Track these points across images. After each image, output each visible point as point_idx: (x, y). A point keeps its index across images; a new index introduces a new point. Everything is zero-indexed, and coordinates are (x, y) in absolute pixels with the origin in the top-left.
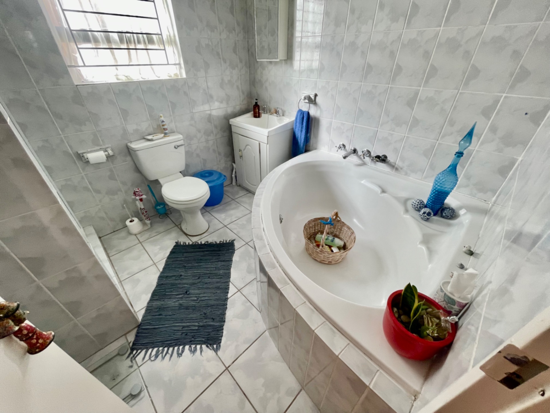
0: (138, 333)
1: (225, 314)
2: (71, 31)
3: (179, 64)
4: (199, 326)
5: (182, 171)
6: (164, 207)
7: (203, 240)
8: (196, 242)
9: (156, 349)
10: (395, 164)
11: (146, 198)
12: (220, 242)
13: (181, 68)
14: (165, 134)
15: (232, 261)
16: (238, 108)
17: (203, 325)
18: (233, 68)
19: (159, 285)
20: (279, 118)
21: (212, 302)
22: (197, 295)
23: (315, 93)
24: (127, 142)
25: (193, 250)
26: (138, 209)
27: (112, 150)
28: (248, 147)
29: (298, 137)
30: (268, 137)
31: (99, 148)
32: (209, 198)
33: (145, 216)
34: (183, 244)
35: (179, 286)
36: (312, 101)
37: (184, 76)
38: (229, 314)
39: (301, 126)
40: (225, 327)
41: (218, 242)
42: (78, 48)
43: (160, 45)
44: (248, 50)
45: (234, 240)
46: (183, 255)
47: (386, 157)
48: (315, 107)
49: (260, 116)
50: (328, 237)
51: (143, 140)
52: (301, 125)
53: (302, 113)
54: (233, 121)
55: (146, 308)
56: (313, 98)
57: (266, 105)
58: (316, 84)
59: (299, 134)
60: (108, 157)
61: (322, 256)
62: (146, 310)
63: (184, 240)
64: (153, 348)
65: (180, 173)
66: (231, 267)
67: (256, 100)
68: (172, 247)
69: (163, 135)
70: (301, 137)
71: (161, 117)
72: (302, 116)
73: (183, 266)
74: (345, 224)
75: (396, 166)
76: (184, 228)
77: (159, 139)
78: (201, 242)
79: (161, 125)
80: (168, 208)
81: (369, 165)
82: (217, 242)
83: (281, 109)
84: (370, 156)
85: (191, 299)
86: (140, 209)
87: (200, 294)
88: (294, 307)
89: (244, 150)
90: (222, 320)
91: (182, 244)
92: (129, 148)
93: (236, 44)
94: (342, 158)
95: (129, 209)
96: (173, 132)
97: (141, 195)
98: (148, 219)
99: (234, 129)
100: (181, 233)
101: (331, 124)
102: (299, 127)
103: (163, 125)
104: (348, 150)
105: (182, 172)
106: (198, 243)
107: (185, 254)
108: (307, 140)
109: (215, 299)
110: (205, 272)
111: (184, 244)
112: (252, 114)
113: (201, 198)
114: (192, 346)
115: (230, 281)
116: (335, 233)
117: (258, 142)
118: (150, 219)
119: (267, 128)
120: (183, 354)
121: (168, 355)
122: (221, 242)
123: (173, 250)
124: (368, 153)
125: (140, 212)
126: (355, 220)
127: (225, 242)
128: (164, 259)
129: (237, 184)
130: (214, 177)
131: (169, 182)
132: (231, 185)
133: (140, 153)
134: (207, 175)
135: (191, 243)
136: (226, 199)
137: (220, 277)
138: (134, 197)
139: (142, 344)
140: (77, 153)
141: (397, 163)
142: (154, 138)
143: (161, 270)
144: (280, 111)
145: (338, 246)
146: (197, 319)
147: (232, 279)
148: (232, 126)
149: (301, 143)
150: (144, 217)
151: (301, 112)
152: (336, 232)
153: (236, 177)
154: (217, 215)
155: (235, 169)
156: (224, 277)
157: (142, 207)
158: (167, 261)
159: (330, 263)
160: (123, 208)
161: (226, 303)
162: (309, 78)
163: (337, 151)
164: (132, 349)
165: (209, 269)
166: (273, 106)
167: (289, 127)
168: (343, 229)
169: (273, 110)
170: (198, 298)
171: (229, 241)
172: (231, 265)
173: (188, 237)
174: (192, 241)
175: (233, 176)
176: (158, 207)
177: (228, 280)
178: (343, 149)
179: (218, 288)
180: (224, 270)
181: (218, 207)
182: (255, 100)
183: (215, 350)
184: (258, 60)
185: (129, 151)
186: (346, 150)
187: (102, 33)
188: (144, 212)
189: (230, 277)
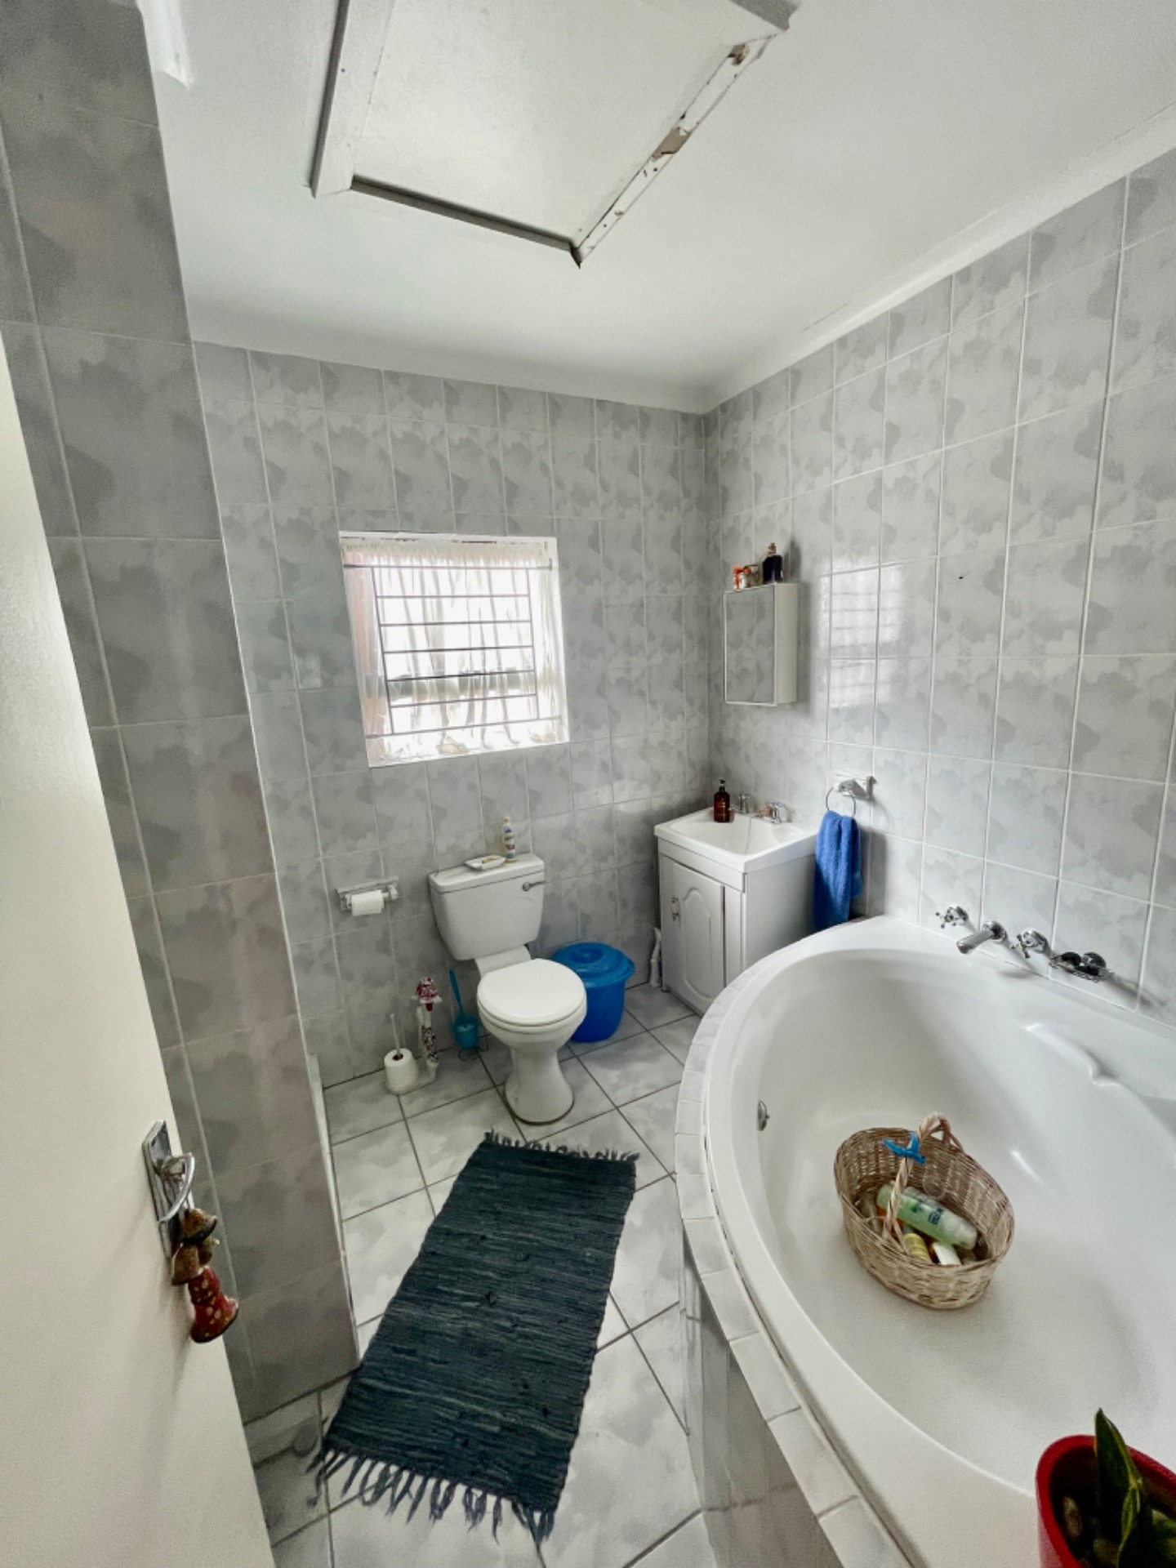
0: (349, 1394)
1: (581, 1405)
2: (387, 681)
3: (560, 718)
4: (504, 1427)
5: (532, 942)
6: (476, 1029)
7: (553, 1140)
8: (535, 1143)
9: (381, 1466)
10: (1137, 985)
11: (440, 1005)
12: (598, 1154)
13: (561, 723)
14: (509, 856)
15: (622, 1222)
16: (677, 799)
17: (513, 1424)
18: (672, 718)
19: (426, 1254)
20: (777, 827)
21: (553, 1352)
22: (514, 1315)
23: (870, 775)
24: (428, 870)
25: (523, 1166)
26: (417, 1027)
27: (398, 888)
28: (694, 892)
29: (828, 878)
30: (744, 874)
31: (375, 882)
32: (585, 1020)
33: (428, 1048)
34: (504, 1142)
35: (473, 1270)
36: (863, 793)
37: (566, 739)
38: (595, 1407)
39: (834, 851)
40: (574, 1454)
41: (592, 1156)
42: (390, 707)
43: (530, 687)
44: (709, 680)
45: (635, 1157)
46: (497, 1176)
47: (1099, 961)
48: (872, 809)
49: (731, 818)
50: (921, 1201)
51: (461, 869)
52: (835, 848)
53: (837, 822)
54: (662, 829)
55: (383, 1321)
56: (865, 788)
57: (747, 795)
58: (870, 756)
59: (831, 872)
60: (388, 902)
61: (895, 1269)
62: (382, 1326)
63: (507, 1132)
64: (376, 1459)
65: (526, 949)
66: (618, 1242)
67: (722, 782)
68: (474, 1147)
69: (503, 859)
70: (838, 880)
71: (506, 821)
72: (836, 827)
73: (493, 1210)
74: (977, 1167)
75: (1140, 992)
76: (510, 1095)
77: (495, 869)
78: (548, 1147)
79: (503, 839)
80: (482, 1034)
81: (1047, 978)
82: (589, 1153)
83: (784, 806)
84: (1046, 949)
85: (496, 1321)
86: (423, 1028)
87: (522, 1313)
88: (765, 1417)
89: (685, 899)
90: (571, 1427)
91: (500, 1142)
92: (432, 885)
93: (681, 671)
94: (958, 951)
95: (398, 1023)
96: (525, 851)
97: (433, 996)
98: (433, 1056)
99: (661, 849)
100: (503, 1108)
101: (918, 853)
102: (830, 854)
103: (508, 839)
104: (976, 927)
105: (529, 946)
106: (540, 1146)
107: (503, 1176)
108: (854, 886)
109: (561, 1343)
110: (547, 1242)
111: (506, 1144)
112: (710, 813)
113: (563, 1022)
114: (474, 1491)
115: (608, 1290)
116: (946, 1190)
117: (719, 885)
118: (437, 1058)
119: (745, 853)
120: (447, 1512)
121: (406, 1497)
122: (601, 1158)
123: (477, 1157)
124: (1040, 943)
125: (420, 1034)
126: (1016, 1155)
127: (610, 1158)
128: (451, 1177)
129: (661, 986)
130: (602, 965)
131: (494, 970)
132: (645, 986)
133: (449, 899)
134: (587, 955)
135: (522, 1144)
136: (627, 1026)
137: (583, 1269)
138: (415, 997)
139: (353, 1437)
140: (336, 891)
141: (1141, 983)
142: (485, 866)
143: (438, 1210)
144: (781, 811)
145: (957, 1243)
146: (500, 1398)
147: (615, 1286)
148: (659, 840)
149: (836, 893)
150: (425, 1049)
151: (835, 818)
152: (949, 1188)
153: (660, 964)
154: (599, 1072)
155: (660, 943)
156: (594, 1272)
157: (428, 1024)
158: (456, 1187)
159: (925, 1303)
160: (388, 1021)
161: (587, 1366)
162: (853, 742)
163: (943, 926)
164: (327, 1445)
165: (557, 1236)
166: (764, 797)
167: (804, 852)
168: (971, 1184)
169: (762, 807)
170: (516, 1325)
171: (623, 1156)
172: (619, 1236)
173: (516, 1123)
174: (525, 1139)
175: (654, 961)
176: (462, 1029)
177: (605, 1286)
178: (961, 921)
179: (572, 1305)
180: (598, 1248)
181: (605, 1046)
182: (719, 782)
183: (536, 1532)
184: (728, 702)
185: (429, 893)
186: (970, 927)
187: (434, 680)
188: (430, 1039)
189: (611, 1278)
